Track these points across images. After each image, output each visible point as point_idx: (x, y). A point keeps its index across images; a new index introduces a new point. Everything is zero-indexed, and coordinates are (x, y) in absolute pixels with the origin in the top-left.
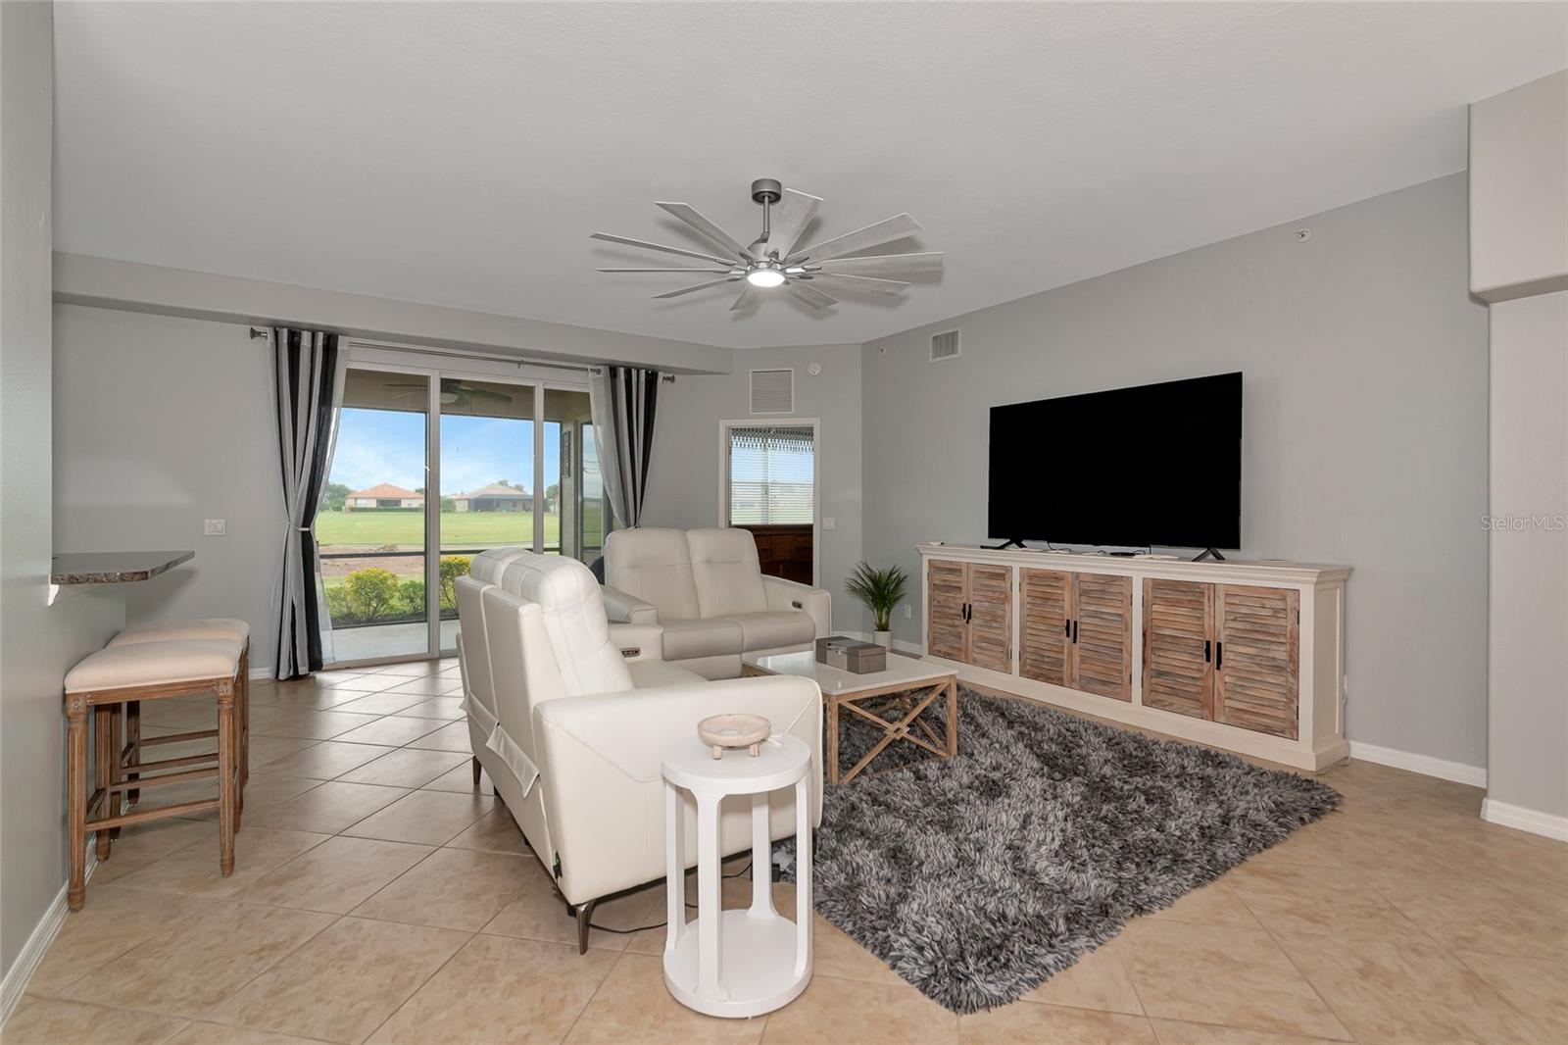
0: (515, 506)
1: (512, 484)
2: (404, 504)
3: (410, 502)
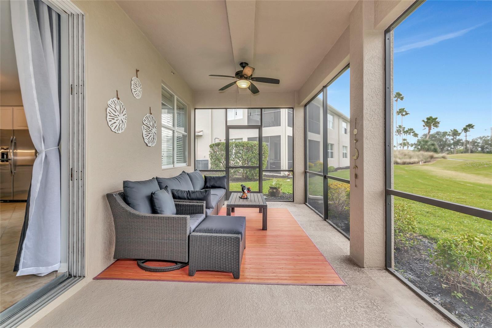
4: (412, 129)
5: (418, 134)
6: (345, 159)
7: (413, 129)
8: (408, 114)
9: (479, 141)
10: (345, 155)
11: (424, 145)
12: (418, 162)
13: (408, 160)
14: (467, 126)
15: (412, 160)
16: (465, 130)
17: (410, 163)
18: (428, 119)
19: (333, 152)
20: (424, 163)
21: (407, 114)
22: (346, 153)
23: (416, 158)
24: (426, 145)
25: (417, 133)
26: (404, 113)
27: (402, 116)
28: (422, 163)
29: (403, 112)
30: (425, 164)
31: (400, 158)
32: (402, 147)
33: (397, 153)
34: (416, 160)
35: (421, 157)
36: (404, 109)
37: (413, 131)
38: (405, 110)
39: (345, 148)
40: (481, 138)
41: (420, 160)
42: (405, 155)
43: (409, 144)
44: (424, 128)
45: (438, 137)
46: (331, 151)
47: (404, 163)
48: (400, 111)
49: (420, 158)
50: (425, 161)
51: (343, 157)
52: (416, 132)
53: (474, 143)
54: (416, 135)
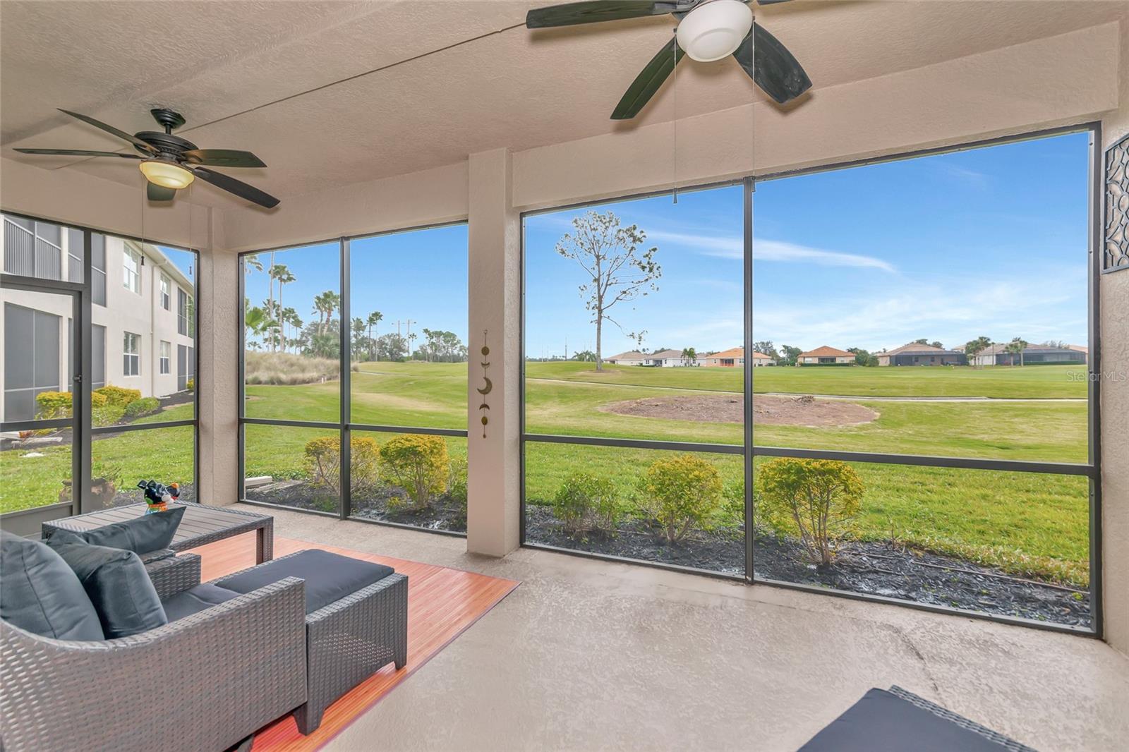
0: (933, 361)
1: (930, 342)
2: (838, 361)
3: (842, 359)
4: (293, 310)
5: (301, 322)
6: (164, 374)
7: (295, 311)
8: (293, 281)
9: (387, 341)
10: (165, 366)
11: (323, 345)
12: (318, 380)
13: (300, 376)
14: (374, 315)
15: (307, 375)
16: (372, 321)
17: (304, 382)
18: (326, 295)
19: (137, 357)
20: (328, 380)
21: (290, 279)
22: (166, 360)
23: (313, 372)
24: (327, 346)
25: (301, 320)
26: (285, 277)
27: (281, 281)
28: (324, 380)
29: (284, 274)
30: (330, 381)
31: (282, 371)
32: (270, 346)
33: (275, 360)
34: (315, 375)
35: (322, 368)
36: (285, 267)
37: (293, 315)
38: (286, 269)
39: (164, 346)
40: (389, 337)
41: (320, 374)
42: (292, 365)
43: (287, 339)
44: (314, 311)
45: (334, 330)
46: (133, 355)
47: (294, 382)
48: (278, 270)
49: (320, 370)
50: (328, 375)
51: (162, 372)
52: (300, 318)
53: (381, 343)
54: (298, 323)
